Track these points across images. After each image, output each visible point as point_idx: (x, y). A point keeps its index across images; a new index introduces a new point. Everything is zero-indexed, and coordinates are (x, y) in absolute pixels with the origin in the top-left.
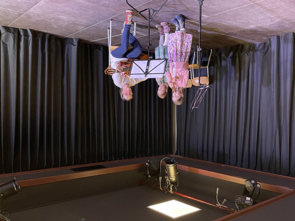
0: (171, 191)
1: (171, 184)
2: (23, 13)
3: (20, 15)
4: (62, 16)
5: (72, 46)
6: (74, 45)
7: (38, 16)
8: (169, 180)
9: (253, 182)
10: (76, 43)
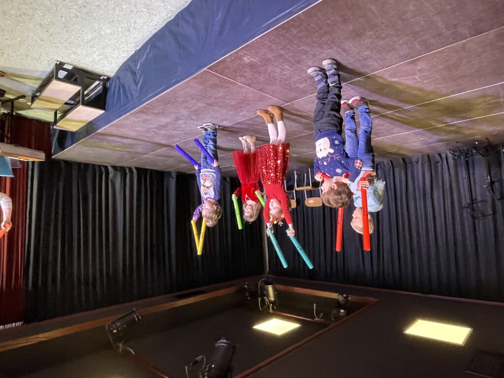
0: (271, 310)
1: (270, 303)
5: (171, 179)
6: (172, 178)
8: (268, 300)
9: (345, 295)
10: (174, 175)
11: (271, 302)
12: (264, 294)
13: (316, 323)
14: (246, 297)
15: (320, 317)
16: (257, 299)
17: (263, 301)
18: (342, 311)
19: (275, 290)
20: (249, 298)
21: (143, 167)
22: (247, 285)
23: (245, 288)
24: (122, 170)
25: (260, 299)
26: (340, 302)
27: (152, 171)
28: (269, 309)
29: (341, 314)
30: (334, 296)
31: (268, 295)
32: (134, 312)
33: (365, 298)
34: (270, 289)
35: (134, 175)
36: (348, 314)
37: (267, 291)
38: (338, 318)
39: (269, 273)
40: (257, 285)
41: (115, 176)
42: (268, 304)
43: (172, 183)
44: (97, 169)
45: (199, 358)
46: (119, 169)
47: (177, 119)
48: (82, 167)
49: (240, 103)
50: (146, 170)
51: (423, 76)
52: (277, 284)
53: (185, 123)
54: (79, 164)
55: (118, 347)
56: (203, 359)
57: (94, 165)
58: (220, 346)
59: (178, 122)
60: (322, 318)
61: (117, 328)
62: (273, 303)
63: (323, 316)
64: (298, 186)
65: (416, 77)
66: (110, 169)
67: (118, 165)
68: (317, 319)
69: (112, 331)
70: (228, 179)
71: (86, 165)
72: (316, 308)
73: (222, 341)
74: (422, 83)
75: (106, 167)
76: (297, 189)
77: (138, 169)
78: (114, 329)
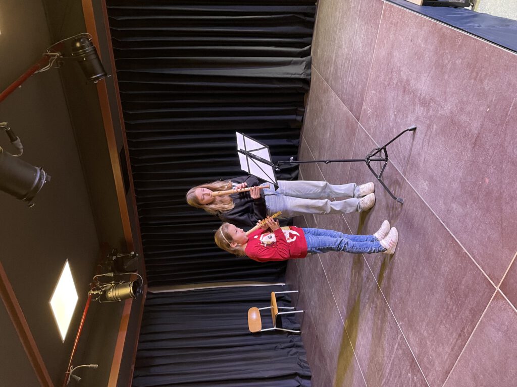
0: (92, 292)
1: (103, 291)
2: (330, 84)
3: (327, 80)
4: (330, 132)
7: (327, 103)
11: (105, 292)
12: (119, 282)
13: (65, 368)
14: (116, 255)
15: (73, 376)
16: (110, 272)
17: (108, 280)
19: (125, 298)
20: (114, 258)
22: (134, 256)
23: (130, 253)
25: (112, 275)
28: (94, 290)
31: (117, 286)
32: (105, 75)
34: (127, 290)
37: (124, 286)
39: (149, 293)
40: (135, 271)
42: (103, 287)
44: (306, 39)
48: (308, 19)
52: (134, 300)
54: (313, 15)
57: (311, 35)
60: (72, 379)
61: (82, 47)
62: (104, 296)
63: (76, 381)
66: (306, 59)
68: (72, 370)
69: (78, 40)
71: (311, 25)
72: (91, 367)
73: (45, 178)
75: (308, 53)
78: (81, 43)
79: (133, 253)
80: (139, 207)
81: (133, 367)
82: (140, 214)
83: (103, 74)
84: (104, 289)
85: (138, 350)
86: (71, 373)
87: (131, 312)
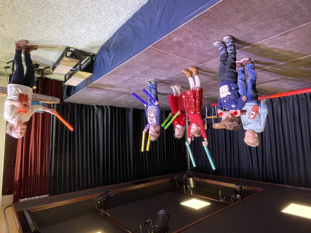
2: (110, 100)
3: (108, 101)
6: (131, 112)
7: (117, 100)
9: (240, 186)
10: (132, 110)
11: (191, 189)
12: (187, 183)
13: (221, 202)
14: (176, 185)
15: (224, 199)
16: (183, 186)
17: (187, 188)
18: (238, 196)
19: (194, 181)
20: (178, 185)
21: (114, 106)
22: (176, 177)
23: (175, 179)
24: (102, 108)
25: (184, 186)
26: (237, 190)
27: (119, 108)
28: (191, 193)
29: (237, 198)
30: (233, 186)
31: (189, 184)
32: (110, 191)
33: (254, 187)
34: (191, 180)
35: (109, 110)
36: (242, 198)
37: (189, 182)
38: (235, 200)
39: (190, 170)
40: (183, 177)
41: (98, 111)
42: (190, 190)
43: (131, 115)
44: (88, 107)
45: (148, 221)
46: (100, 107)
47: (134, 77)
48: (80, 107)
49: (171, 66)
50: (115, 107)
51: (292, 43)
52: (195, 177)
53: (138, 79)
54: (78, 105)
55: (101, 212)
56: (150, 221)
57: (86, 105)
58: (161, 214)
59: (134, 79)
60: (225, 200)
61: (100, 201)
62: (193, 189)
63: (225, 198)
64: (208, 116)
65: (287, 44)
66: (95, 108)
67: (99, 105)
68: (221, 200)
69: (97, 202)
70: (164, 112)
71: (82, 105)
72: (221, 193)
73: (162, 211)
74: (291, 47)
75: (93, 106)
76: (208, 118)
77: (110, 107)
78: (98, 201)
79: (176, 178)
80: (155, 176)
81: (219, 176)
82: (158, 176)
83: (109, 192)
84: (190, 189)
85: (213, 175)
86: (222, 200)
87: (199, 178)
